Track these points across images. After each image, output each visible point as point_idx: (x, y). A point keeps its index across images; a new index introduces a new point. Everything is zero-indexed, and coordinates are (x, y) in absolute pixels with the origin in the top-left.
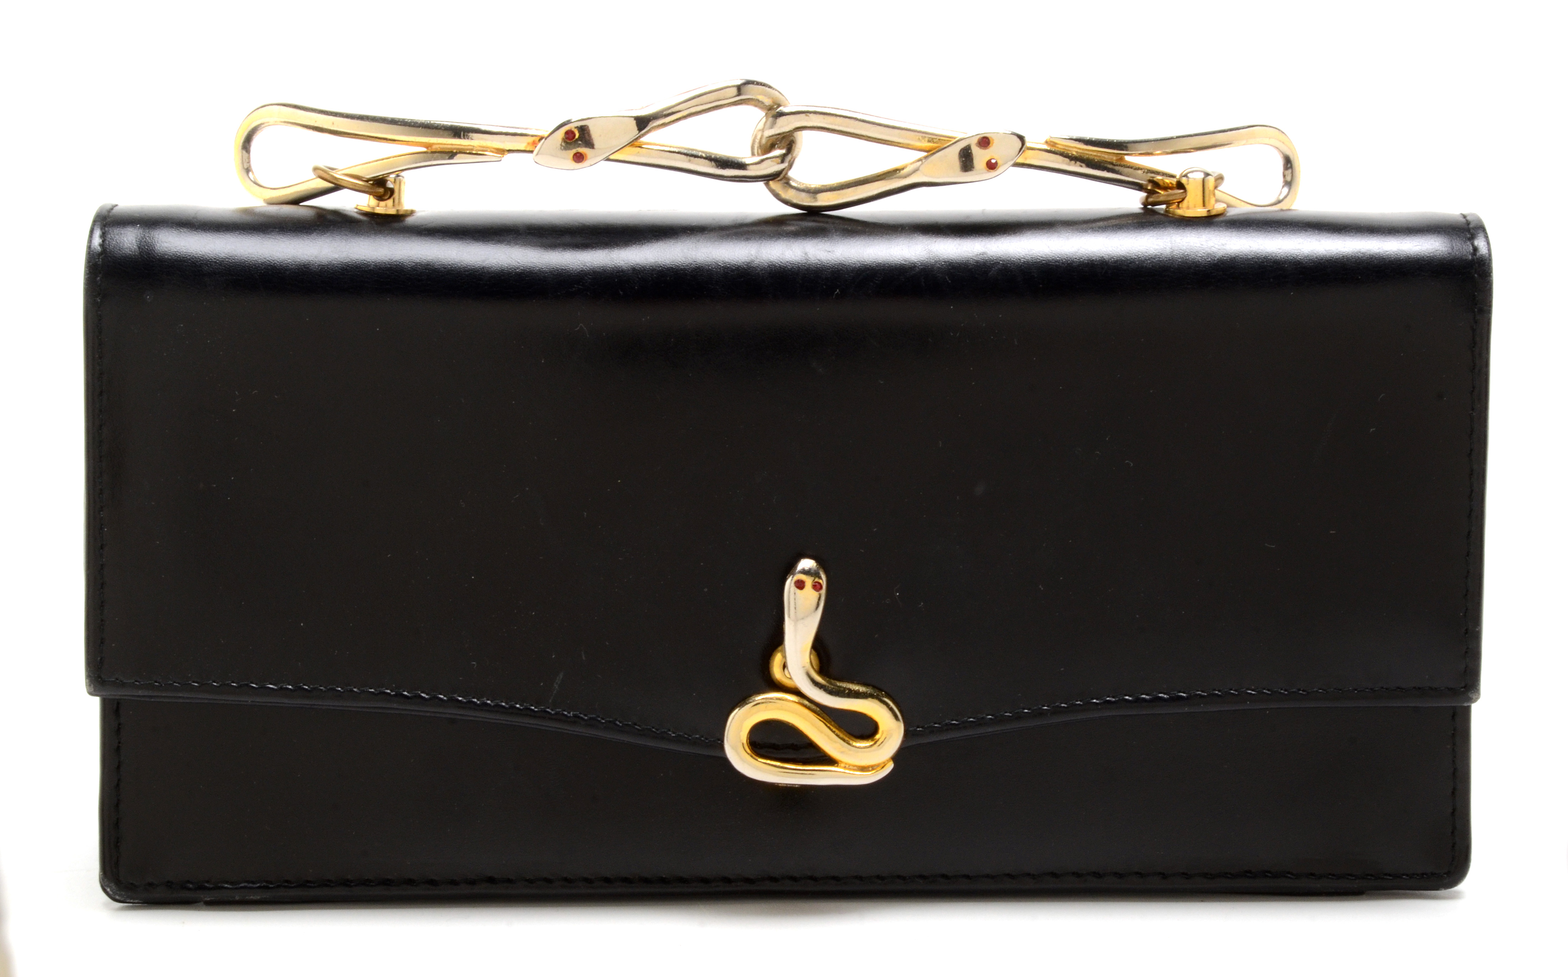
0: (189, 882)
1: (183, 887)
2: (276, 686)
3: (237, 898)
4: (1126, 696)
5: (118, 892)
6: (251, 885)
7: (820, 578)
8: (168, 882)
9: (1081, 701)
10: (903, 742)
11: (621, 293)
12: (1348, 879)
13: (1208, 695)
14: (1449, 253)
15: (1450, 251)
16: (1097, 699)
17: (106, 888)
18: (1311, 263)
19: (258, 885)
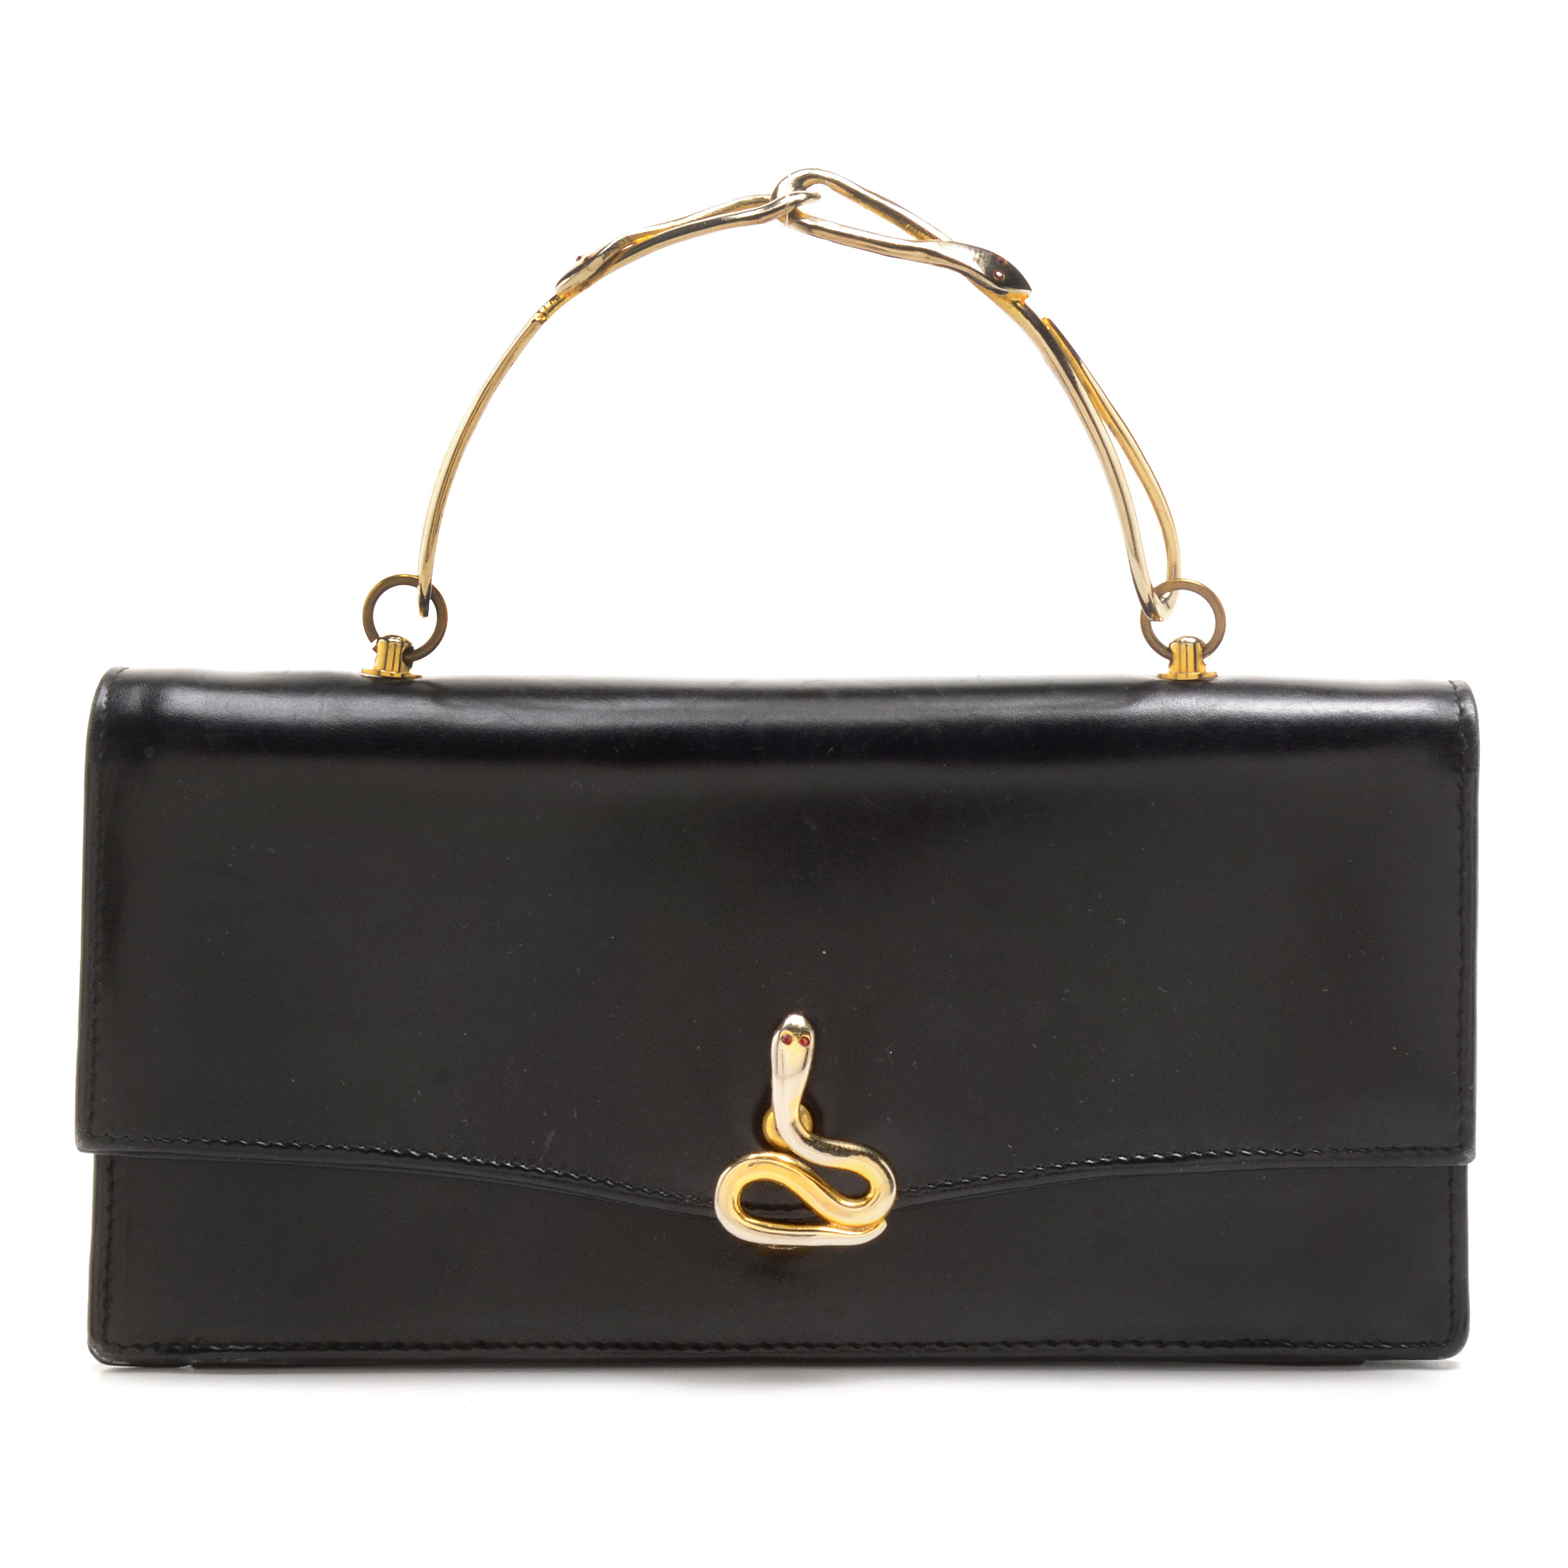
0: (176, 1344)
1: (170, 1350)
2: (265, 1143)
3: (224, 1360)
4: (1120, 1156)
5: (105, 1354)
6: (239, 1348)
7: (809, 1034)
8: (156, 1343)
9: (1075, 1162)
10: (896, 1202)
11: (617, 750)
12: (1346, 1347)
13: (1203, 1156)
14: (1436, 714)
15: (1437, 711)
16: (1091, 1160)
17: (93, 1349)
18: (1300, 723)
19: (246, 1347)
